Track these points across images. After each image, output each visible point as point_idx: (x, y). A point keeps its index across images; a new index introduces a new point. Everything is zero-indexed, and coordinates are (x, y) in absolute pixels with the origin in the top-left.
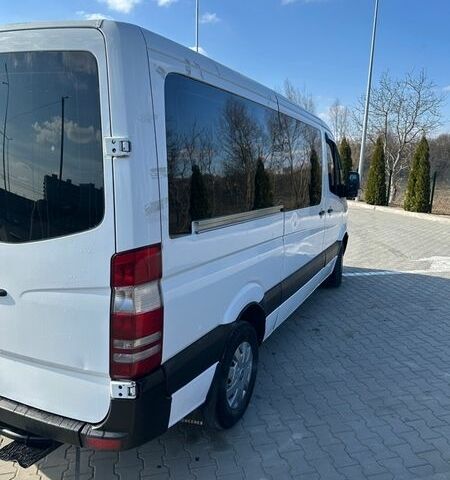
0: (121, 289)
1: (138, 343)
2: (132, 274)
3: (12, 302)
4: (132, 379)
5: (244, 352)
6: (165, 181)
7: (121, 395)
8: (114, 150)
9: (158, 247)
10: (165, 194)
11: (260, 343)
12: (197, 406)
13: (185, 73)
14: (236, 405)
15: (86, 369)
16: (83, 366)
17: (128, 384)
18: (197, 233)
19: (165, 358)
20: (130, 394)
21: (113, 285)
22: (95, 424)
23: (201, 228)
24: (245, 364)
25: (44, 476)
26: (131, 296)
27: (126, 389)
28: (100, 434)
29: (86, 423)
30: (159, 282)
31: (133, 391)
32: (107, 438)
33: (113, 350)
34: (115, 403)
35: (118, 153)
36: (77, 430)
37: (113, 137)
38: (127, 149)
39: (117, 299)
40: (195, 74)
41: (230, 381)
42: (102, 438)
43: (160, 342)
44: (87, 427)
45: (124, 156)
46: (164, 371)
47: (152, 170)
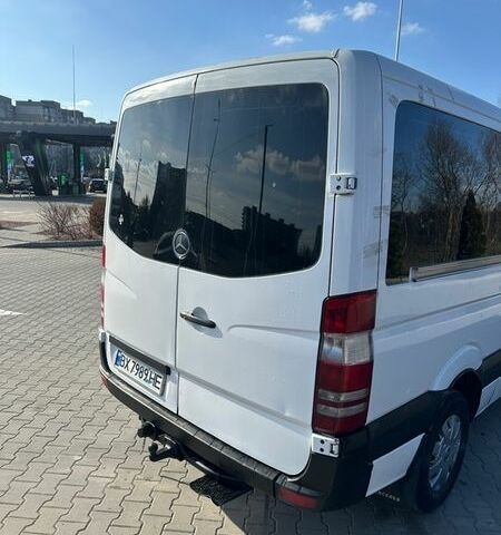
0: (330, 335)
1: (343, 398)
2: (344, 320)
3: (220, 335)
4: (335, 435)
5: (452, 427)
6: (386, 221)
7: (322, 450)
8: (338, 187)
9: (373, 293)
10: (385, 236)
11: (471, 418)
12: (396, 479)
13: (417, 100)
14: (438, 487)
15: (287, 414)
16: (284, 410)
17: (331, 440)
18: (414, 281)
19: (370, 419)
20: (332, 452)
21: (322, 329)
22: (291, 477)
23: (419, 275)
24: (453, 441)
25: (226, 517)
26: (341, 344)
27: (329, 445)
28: (296, 488)
29: (281, 473)
30: (370, 333)
31: (336, 448)
32: (303, 494)
33: (317, 400)
34: (315, 458)
35: (343, 190)
36: (272, 478)
37: (339, 174)
38: (352, 186)
39: (326, 346)
40: (428, 102)
41: (433, 458)
42: (298, 493)
43: (366, 399)
44: (282, 477)
45: (348, 194)
46: (368, 433)
47: (376, 208)
